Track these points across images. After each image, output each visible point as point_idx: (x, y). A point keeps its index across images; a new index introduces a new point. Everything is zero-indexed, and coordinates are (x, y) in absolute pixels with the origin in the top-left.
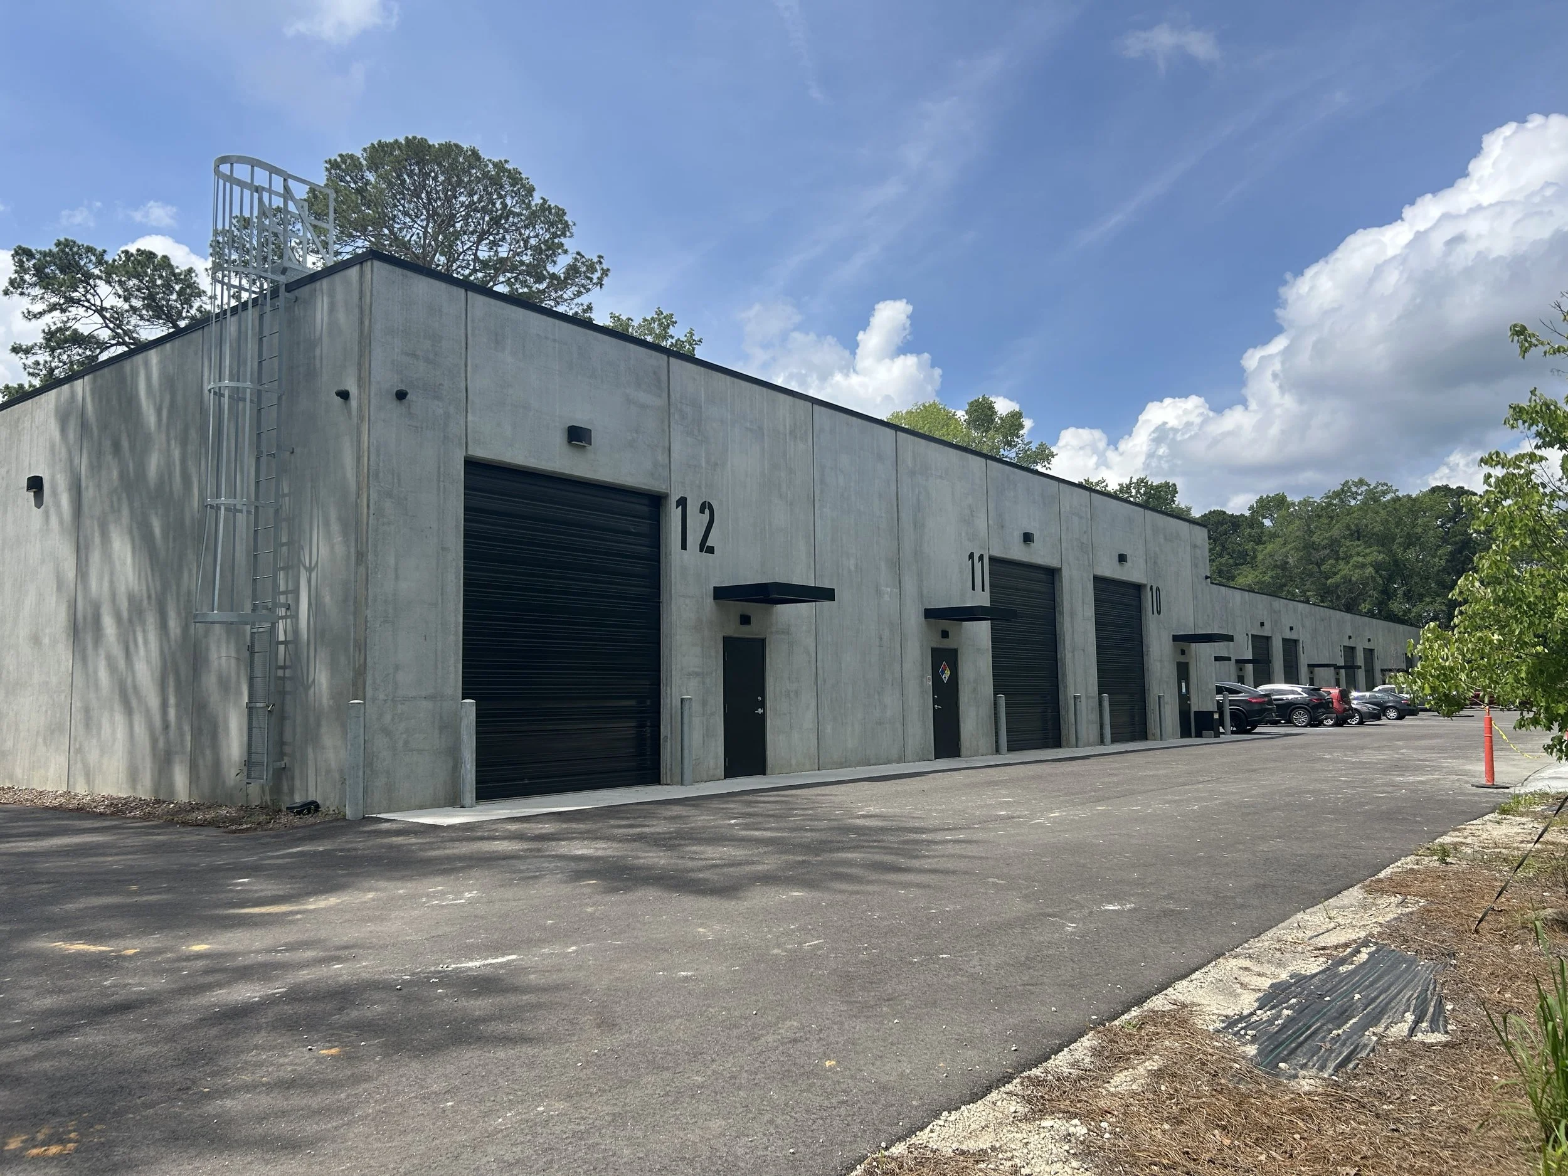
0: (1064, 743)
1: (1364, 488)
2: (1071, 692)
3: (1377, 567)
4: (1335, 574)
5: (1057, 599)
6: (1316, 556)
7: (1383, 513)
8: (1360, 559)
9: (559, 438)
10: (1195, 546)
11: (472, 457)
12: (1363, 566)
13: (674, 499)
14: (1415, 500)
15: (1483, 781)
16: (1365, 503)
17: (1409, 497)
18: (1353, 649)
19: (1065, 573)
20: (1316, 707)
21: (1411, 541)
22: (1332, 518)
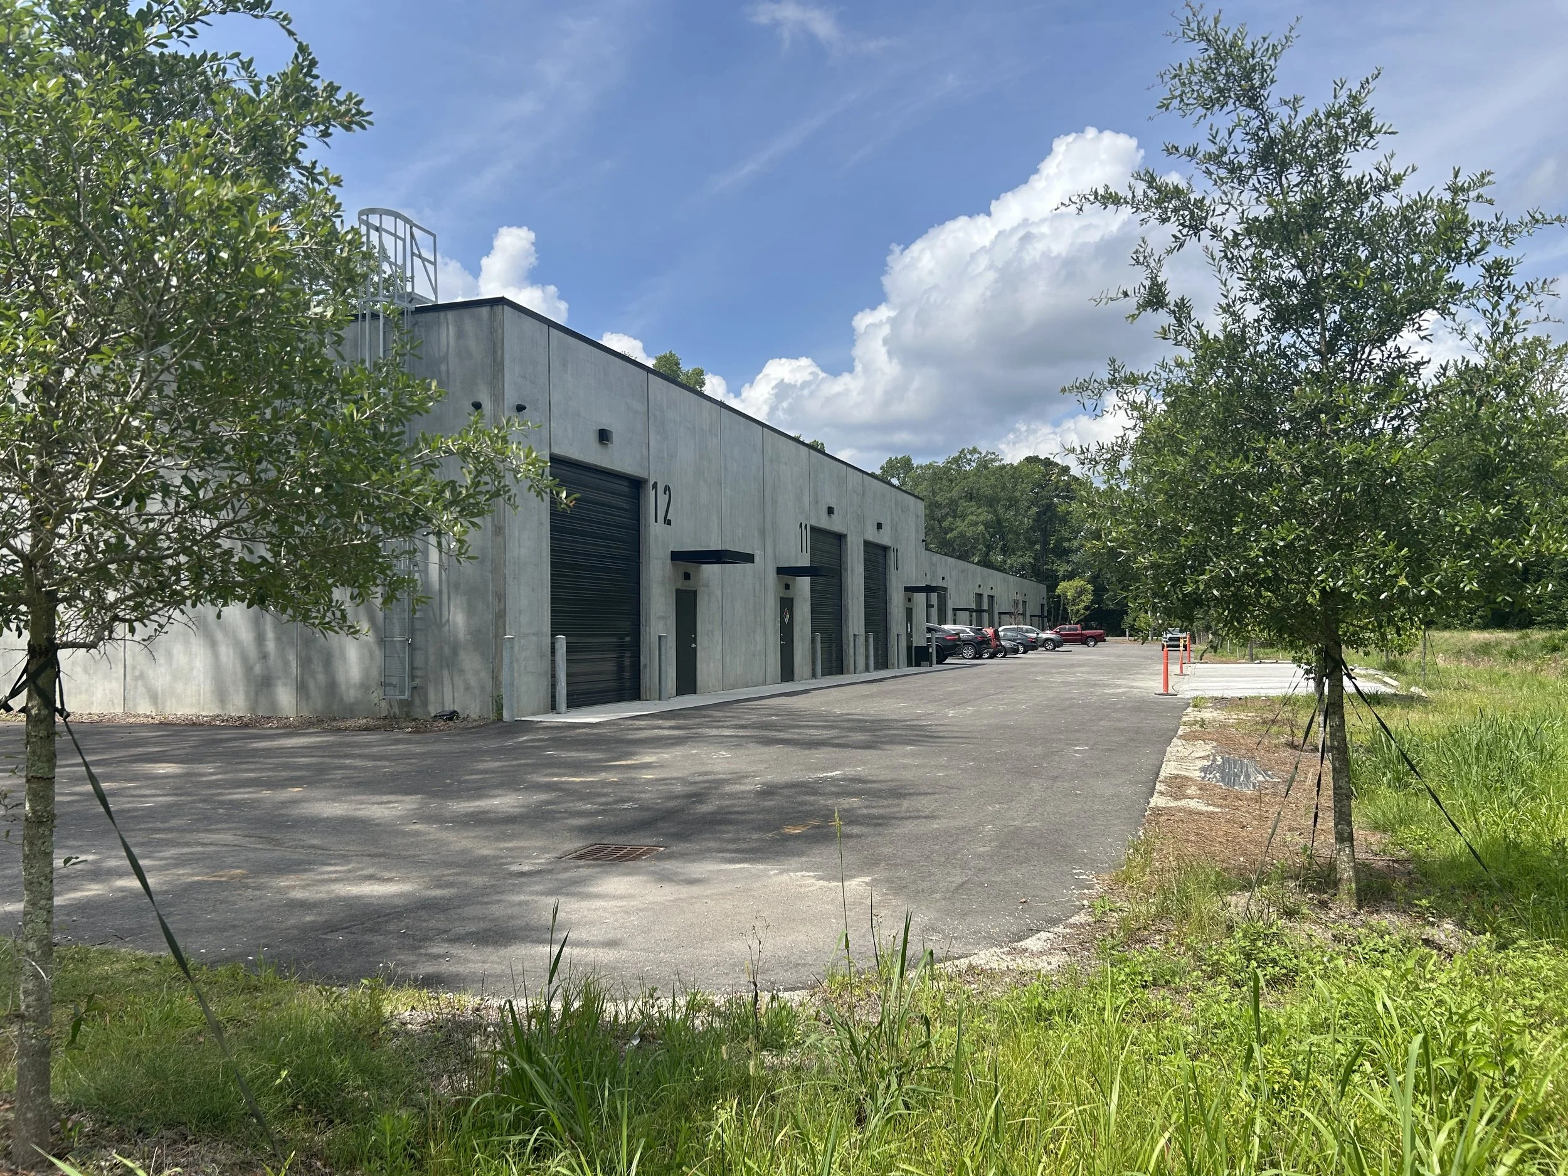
0: (845, 671)
1: (976, 456)
2: (851, 633)
3: (987, 525)
4: (952, 530)
5: (843, 559)
6: (939, 513)
7: (993, 479)
8: (974, 518)
9: (593, 438)
10: (917, 516)
11: (556, 455)
12: (976, 524)
13: (651, 483)
14: (1016, 468)
15: (1162, 691)
16: (977, 469)
17: (1011, 465)
18: (981, 595)
19: (849, 539)
20: (980, 643)
21: (1012, 503)
22: (951, 481)
